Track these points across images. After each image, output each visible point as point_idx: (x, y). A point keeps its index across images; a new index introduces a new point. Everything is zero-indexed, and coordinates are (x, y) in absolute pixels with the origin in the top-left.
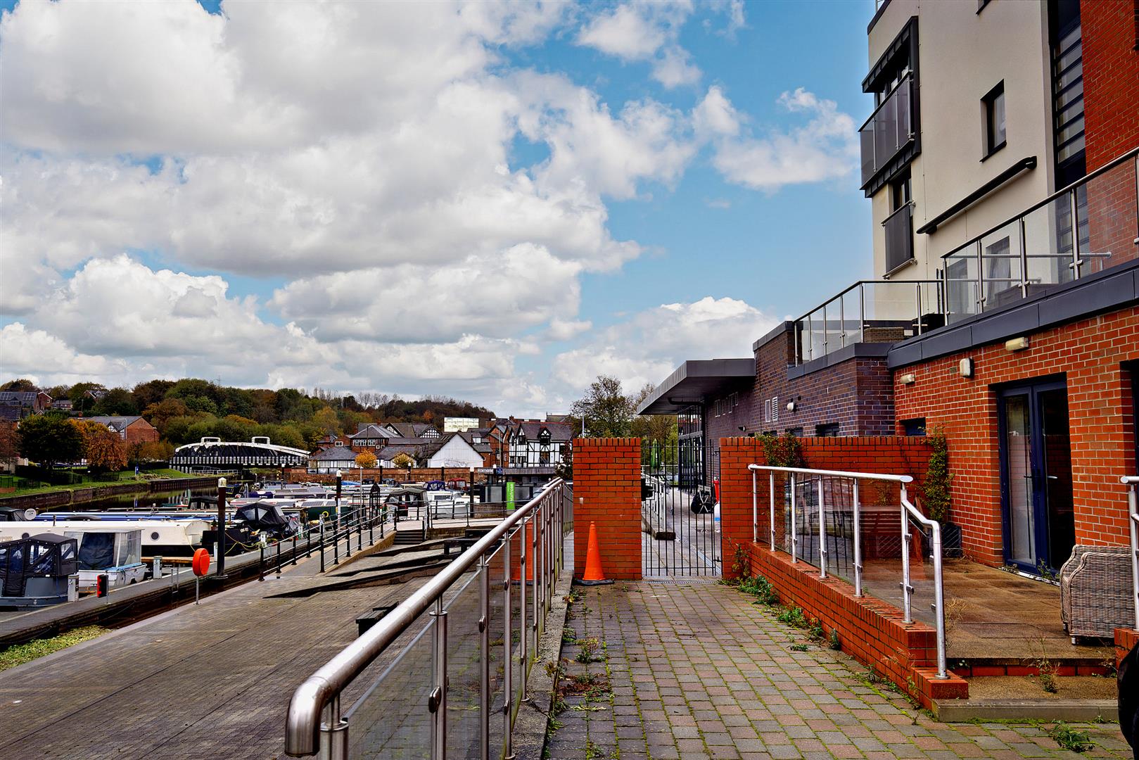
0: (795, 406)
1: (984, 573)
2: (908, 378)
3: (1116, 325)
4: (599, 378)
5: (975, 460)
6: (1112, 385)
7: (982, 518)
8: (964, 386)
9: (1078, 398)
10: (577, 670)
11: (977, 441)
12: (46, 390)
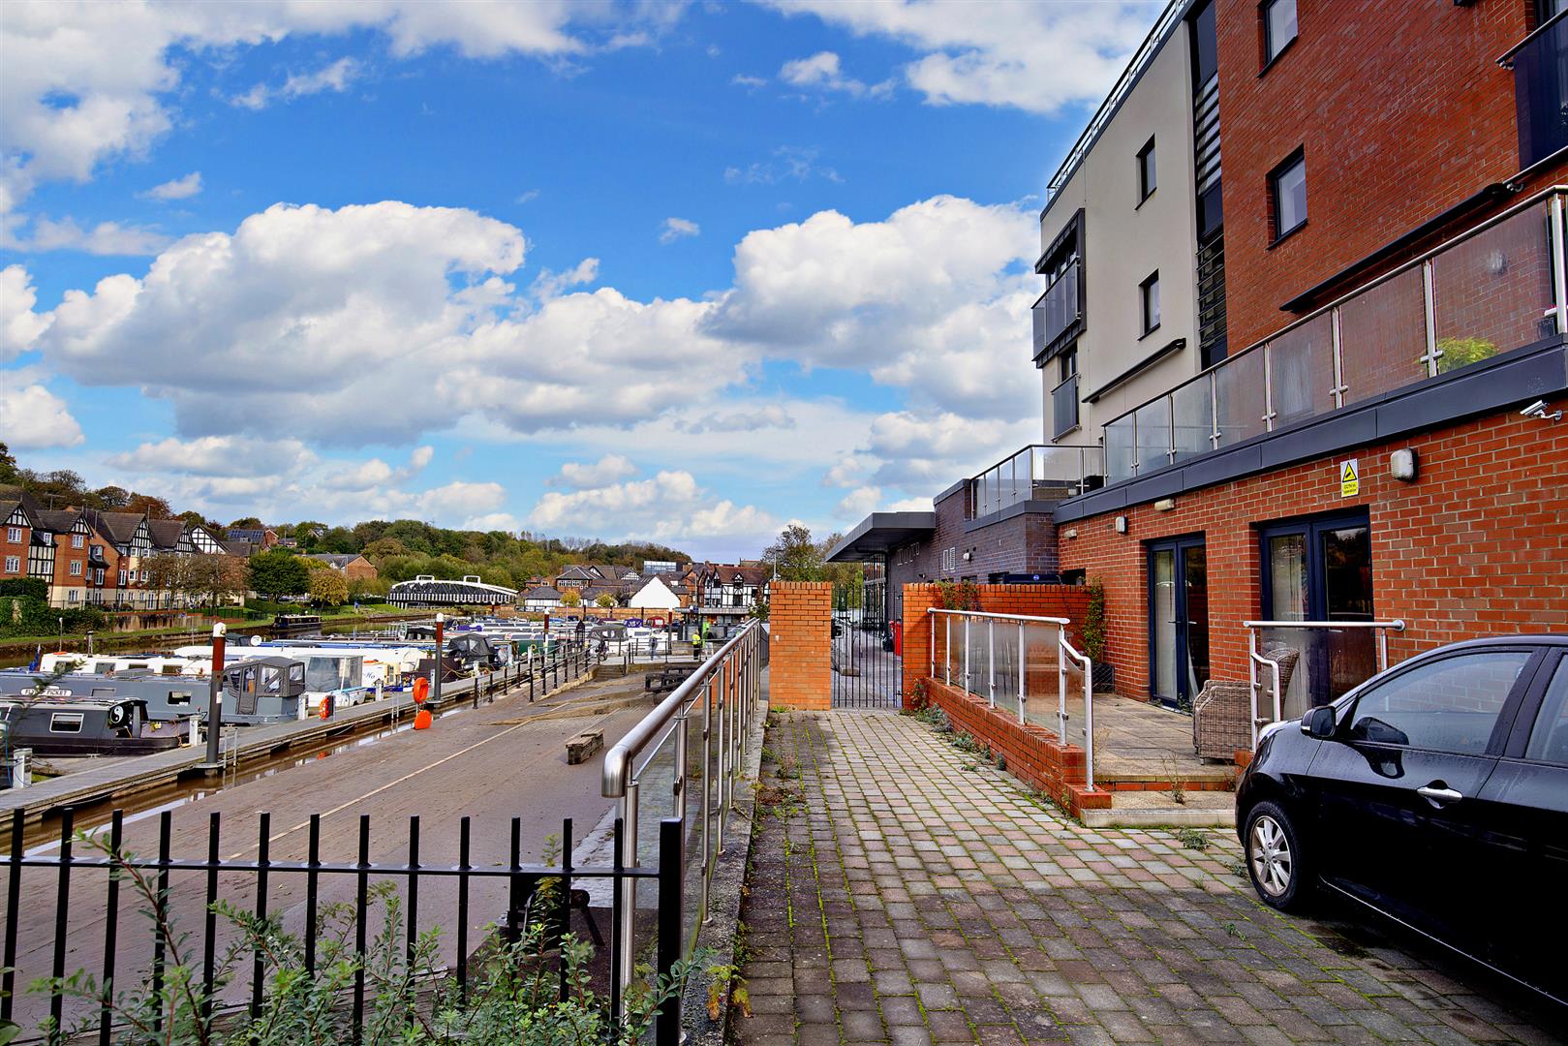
0: (970, 556)
1: (1131, 707)
2: (1072, 533)
3: (1247, 491)
4: (790, 526)
5: (1127, 607)
6: (1242, 543)
7: (1132, 658)
8: (1119, 541)
9: (1214, 553)
10: (774, 784)
11: (1129, 590)
12: (272, 528)
